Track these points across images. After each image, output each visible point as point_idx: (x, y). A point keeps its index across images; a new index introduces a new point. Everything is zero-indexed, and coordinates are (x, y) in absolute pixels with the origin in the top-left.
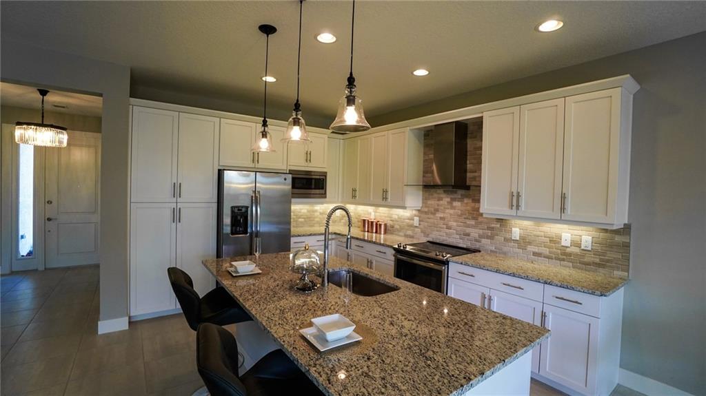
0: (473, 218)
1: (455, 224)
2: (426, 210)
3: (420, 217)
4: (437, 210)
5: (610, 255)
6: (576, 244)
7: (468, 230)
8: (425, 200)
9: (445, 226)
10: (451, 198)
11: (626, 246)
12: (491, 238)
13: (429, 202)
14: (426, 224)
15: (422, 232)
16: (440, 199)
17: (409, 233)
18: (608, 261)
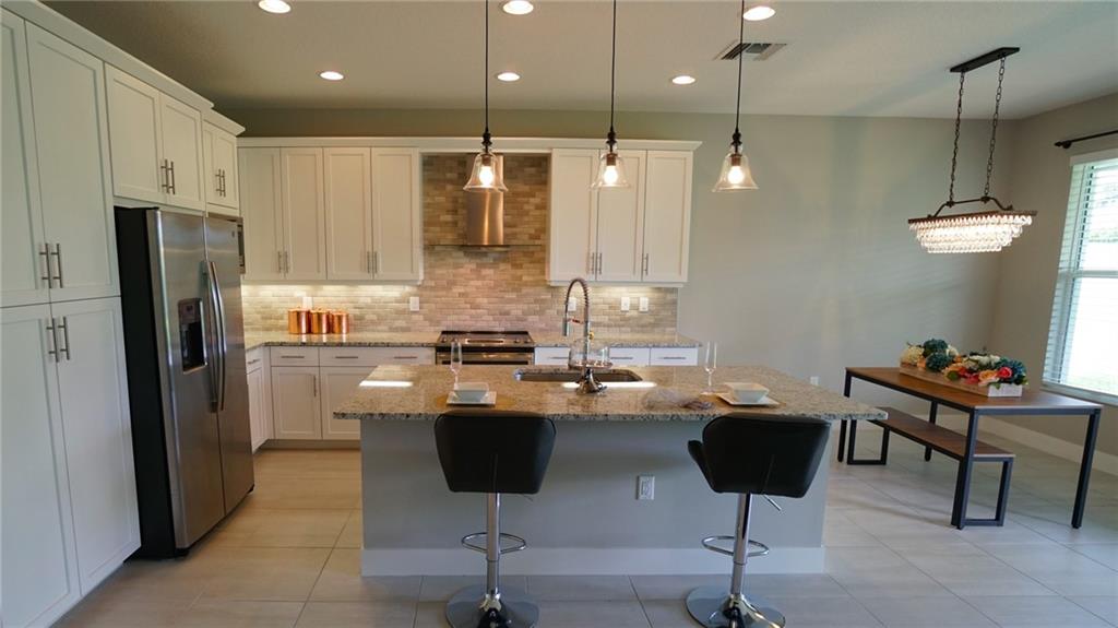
0: (514, 290)
1: (485, 300)
2: (433, 284)
3: (421, 296)
4: (452, 284)
5: (664, 313)
6: (635, 307)
7: (507, 307)
8: (429, 268)
9: (468, 306)
10: (477, 264)
11: (674, 303)
12: (541, 313)
13: (439, 272)
14: (433, 306)
15: (425, 320)
16: (457, 266)
17: (400, 323)
18: (661, 320)
